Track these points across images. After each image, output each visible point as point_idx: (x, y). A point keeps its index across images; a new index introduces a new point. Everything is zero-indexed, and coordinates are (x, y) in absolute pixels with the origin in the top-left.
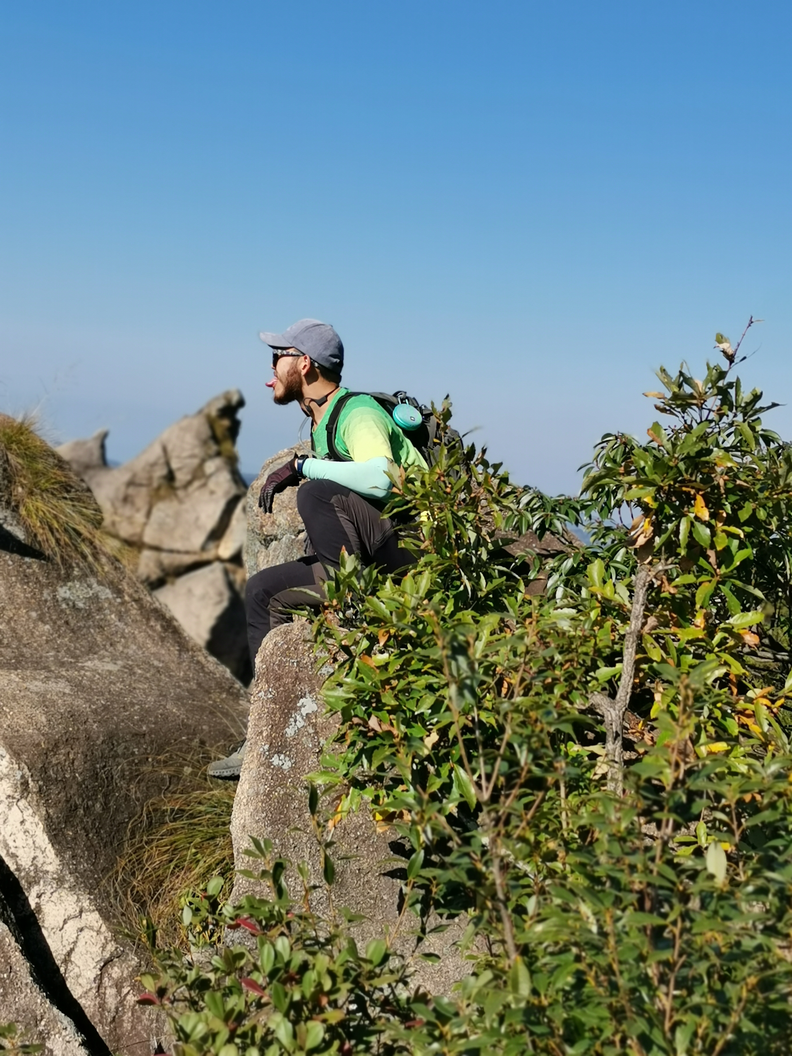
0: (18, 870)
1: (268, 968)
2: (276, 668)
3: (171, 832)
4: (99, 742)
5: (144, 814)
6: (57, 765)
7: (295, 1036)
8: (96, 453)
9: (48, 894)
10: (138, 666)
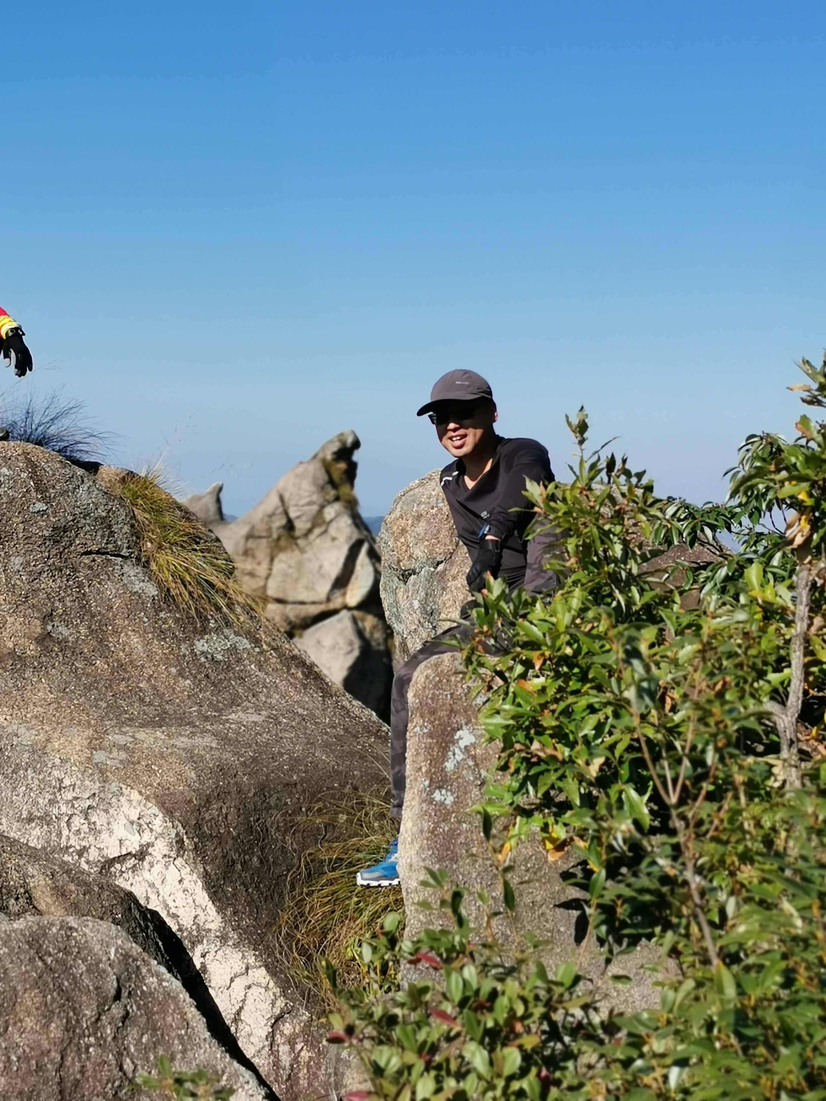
0: (180, 930)
1: (457, 997)
2: (430, 701)
3: (331, 882)
4: (250, 795)
5: (302, 865)
6: (210, 820)
7: (491, 1063)
8: (212, 508)
9: (213, 953)
10: (282, 715)
